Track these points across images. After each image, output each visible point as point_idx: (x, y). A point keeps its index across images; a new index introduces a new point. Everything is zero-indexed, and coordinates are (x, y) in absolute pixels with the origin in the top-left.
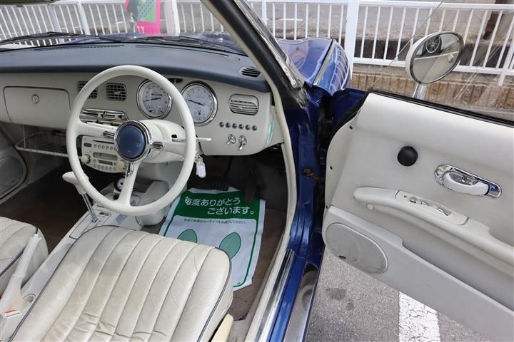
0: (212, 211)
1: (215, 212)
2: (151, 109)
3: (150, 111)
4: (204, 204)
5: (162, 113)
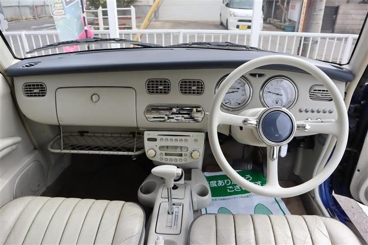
0: (230, 189)
1: (234, 189)
2: (227, 101)
3: (226, 103)
4: (221, 185)
5: (239, 104)
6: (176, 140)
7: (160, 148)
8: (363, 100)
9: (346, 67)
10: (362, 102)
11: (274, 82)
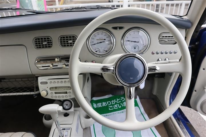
0: (111, 108)
1: (113, 108)
3: (96, 51)
4: (104, 105)
5: (107, 51)
6: (62, 82)
7: (50, 88)
8: (197, 42)
9: (186, 18)
10: (197, 43)
11: (131, 32)
